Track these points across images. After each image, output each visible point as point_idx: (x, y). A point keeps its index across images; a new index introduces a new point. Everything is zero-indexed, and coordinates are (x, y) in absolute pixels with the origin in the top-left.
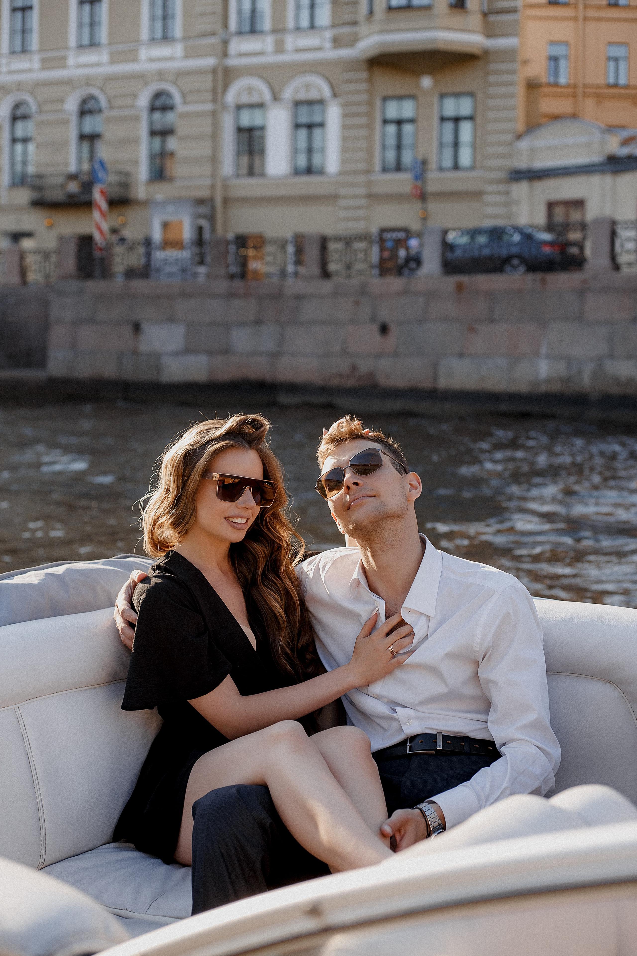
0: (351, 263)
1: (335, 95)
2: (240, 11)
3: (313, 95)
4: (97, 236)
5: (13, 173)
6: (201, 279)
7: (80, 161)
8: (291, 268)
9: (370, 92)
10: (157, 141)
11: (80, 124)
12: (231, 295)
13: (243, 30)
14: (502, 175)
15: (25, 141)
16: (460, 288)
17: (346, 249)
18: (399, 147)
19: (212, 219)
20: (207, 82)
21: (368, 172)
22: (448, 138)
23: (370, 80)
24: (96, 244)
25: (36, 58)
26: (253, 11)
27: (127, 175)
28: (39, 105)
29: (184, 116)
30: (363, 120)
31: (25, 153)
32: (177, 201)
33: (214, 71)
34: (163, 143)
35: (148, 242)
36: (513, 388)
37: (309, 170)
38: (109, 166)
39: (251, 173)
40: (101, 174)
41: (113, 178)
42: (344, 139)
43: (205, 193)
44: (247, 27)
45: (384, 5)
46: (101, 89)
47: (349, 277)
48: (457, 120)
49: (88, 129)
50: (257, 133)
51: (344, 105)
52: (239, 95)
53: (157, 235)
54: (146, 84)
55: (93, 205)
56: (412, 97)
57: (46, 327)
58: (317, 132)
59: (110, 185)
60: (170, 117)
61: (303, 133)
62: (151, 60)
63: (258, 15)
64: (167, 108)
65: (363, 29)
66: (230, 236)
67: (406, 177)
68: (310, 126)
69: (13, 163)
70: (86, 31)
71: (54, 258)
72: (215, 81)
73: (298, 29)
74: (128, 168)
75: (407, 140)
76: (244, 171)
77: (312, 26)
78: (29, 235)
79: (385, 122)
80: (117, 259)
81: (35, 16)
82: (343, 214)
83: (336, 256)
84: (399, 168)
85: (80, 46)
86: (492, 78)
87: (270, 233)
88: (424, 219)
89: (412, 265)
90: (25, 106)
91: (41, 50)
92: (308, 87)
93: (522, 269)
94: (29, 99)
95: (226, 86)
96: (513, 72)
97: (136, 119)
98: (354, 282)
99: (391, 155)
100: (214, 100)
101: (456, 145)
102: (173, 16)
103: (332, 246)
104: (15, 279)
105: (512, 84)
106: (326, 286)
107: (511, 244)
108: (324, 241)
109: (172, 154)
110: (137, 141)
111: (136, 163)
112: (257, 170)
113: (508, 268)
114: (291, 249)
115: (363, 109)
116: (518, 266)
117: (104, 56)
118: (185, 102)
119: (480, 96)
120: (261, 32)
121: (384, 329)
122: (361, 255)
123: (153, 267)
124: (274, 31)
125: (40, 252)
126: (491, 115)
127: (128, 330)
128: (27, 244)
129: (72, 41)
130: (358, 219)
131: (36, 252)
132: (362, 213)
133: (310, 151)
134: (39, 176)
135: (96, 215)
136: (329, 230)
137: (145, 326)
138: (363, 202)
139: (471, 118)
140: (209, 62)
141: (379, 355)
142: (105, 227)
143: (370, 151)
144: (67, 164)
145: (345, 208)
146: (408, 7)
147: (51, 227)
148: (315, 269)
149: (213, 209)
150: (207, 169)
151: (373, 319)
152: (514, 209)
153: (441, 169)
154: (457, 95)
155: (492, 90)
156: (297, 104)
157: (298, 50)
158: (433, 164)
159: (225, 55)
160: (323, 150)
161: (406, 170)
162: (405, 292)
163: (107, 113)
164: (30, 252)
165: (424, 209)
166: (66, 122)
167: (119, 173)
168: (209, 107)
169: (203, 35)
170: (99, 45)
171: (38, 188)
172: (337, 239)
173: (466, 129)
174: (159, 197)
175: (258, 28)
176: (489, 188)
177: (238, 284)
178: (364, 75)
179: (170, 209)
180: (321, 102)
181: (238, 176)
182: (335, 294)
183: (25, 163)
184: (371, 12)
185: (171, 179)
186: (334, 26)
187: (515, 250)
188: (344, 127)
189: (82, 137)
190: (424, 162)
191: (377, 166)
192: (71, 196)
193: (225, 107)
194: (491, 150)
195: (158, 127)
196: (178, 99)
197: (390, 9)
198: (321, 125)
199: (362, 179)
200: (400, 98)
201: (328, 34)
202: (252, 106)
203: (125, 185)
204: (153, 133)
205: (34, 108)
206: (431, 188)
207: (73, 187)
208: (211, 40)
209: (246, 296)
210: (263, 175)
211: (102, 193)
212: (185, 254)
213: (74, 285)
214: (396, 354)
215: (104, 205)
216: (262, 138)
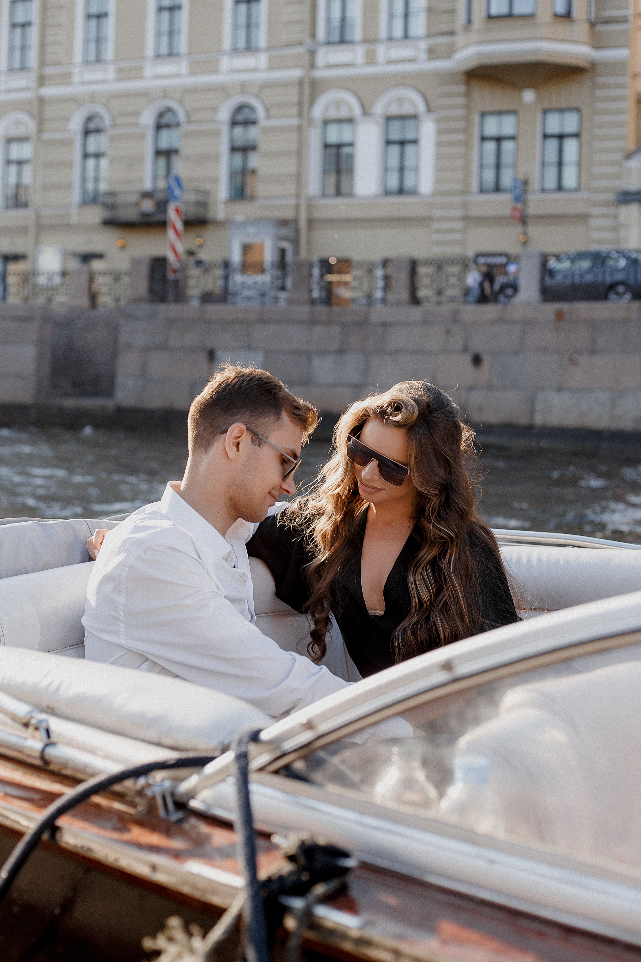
0: (442, 289)
1: (429, 110)
2: (328, 20)
3: (406, 109)
4: (171, 257)
5: (84, 191)
6: (282, 304)
7: (155, 178)
8: (379, 294)
9: (467, 107)
10: (238, 158)
11: (156, 139)
12: (313, 322)
13: (331, 40)
14: (610, 197)
15: (98, 156)
16: (559, 316)
17: (437, 272)
18: (498, 166)
19: (295, 241)
20: (293, 96)
21: (465, 192)
22: (552, 156)
23: (467, 94)
24: (170, 265)
25: (111, 68)
26: (343, 19)
27: (206, 193)
28: (113, 118)
29: (267, 131)
30: (460, 137)
31: (97, 169)
32: (259, 221)
33: (301, 83)
34: (245, 160)
35: (226, 265)
36: (615, 425)
37: (401, 191)
38: (185, 184)
39: (338, 193)
40: (177, 192)
41: (190, 197)
42: (439, 157)
43: (288, 214)
44: (336, 37)
45: (484, 14)
46: (180, 102)
47: (439, 303)
48: (561, 137)
49: (164, 144)
50: (345, 150)
51: (438, 121)
52: (326, 109)
53: (236, 257)
54: (228, 96)
55: (168, 224)
56: (514, 112)
57: (114, 354)
58: (410, 149)
59: (186, 203)
60: (253, 133)
61: (395, 150)
62: (233, 71)
63: (348, 23)
64: (248, 123)
65: (460, 39)
66: (315, 259)
67: (506, 198)
68: (402, 143)
69: (84, 180)
70: (165, 40)
71: (126, 280)
72: (301, 94)
73: (390, 39)
74: (207, 186)
75: (507, 158)
76: (332, 190)
77: (406, 36)
78: (100, 256)
79: (483, 139)
80: (192, 282)
81: (110, 25)
82: (436, 237)
83: (426, 281)
84: (497, 189)
85: (158, 56)
86: (599, 93)
87: (356, 256)
88: (525, 243)
89: (509, 291)
90: (98, 119)
91: (117, 60)
92: (400, 101)
93: (628, 297)
94: (103, 112)
95: (312, 101)
96: (622, 86)
97: (216, 133)
98: (445, 309)
99: (489, 175)
100: (300, 115)
101: (560, 164)
102: (257, 25)
103: (422, 270)
104: (84, 302)
105: (621, 99)
106: (415, 313)
107: (616, 270)
108: (413, 265)
109: (254, 172)
110: (216, 157)
111: (215, 180)
112: (344, 190)
113: (613, 296)
114: (379, 273)
115: (461, 125)
116: (624, 294)
117: (183, 67)
118: (268, 117)
119: (586, 112)
120: (351, 42)
121: (477, 360)
122: (453, 280)
123: (230, 291)
124: (365, 41)
125: (110, 274)
126: (598, 132)
127: (203, 357)
128: (97, 265)
129: (150, 51)
130: (453, 243)
131: (106, 273)
132: (458, 236)
133: (402, 169)
134: (112, 194)
135: (171, 234)
136: (419, 253)
137: (219, 353)
138: (459, 225)
139: (577, 135)
140: (296, 73)
141: (471, 388)
142: (180, 248)
143: (466, 169)
144: (141, 181)
145: (439, 231)
146: (510, 16)
147: (123, 248)
148: (405, 296)
149: (297, 230)
150: (291, 188)
151: (465, 349)
152: (623, 234)
153: (543, 190)
154: (561, 110)
155: (599, 106)
156: (389, 119)
157: (390, 62)
158: (535, 184)
159: (313, 66)
160: (416, 169)
161: (506, 191)
162: (501, 320)
163: (185, 128)
164: (100, 274)
165: (525, 234)
166: (142, 137)
167: (197, 191)
168: (295, 122)
169: (289, 45)
170: (178, 55)
171: (112, 207)
172: (428, 262)
173: (570, 146)
174: (239, 218)
175: (348, 37)
176: (595, 211)
177: (322, 310)
178: (461, 88)
179: (251, 230)
180: (414, 117)
181: (324, 195)
182: (425, 322)
183: (97, 180)
184: (469, 21)
185: (253, 198)
186: (429, 36)
187: (619, 277)
188: (439, 144)
189: (159, 153)
190: (525, 183)
191: (475, 187)
192: (145, 215)
193: (311, 122)
194: (597, 170)
195: (239, 143)
196: (261, 113)
197: (490, 17)
198: (415, 142)
199: (458, 200)
200: (499, 113)
201: (423, 45)
202: (340, 121)
203: (203, 205)
204: (234, 149)
205: (107, 122)
206: (532, 210)
207: (148, 206)
208: (298, 50)
209: (329, 323)
210: (351, 195)
211: (177, 211)
212: (266, 278)
213: (146, 308)
214: (490, 387)
215: (179, 225)
216: (351, 157)
